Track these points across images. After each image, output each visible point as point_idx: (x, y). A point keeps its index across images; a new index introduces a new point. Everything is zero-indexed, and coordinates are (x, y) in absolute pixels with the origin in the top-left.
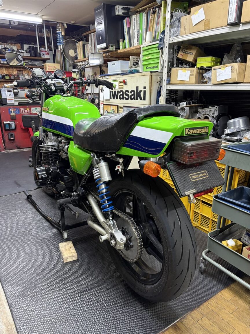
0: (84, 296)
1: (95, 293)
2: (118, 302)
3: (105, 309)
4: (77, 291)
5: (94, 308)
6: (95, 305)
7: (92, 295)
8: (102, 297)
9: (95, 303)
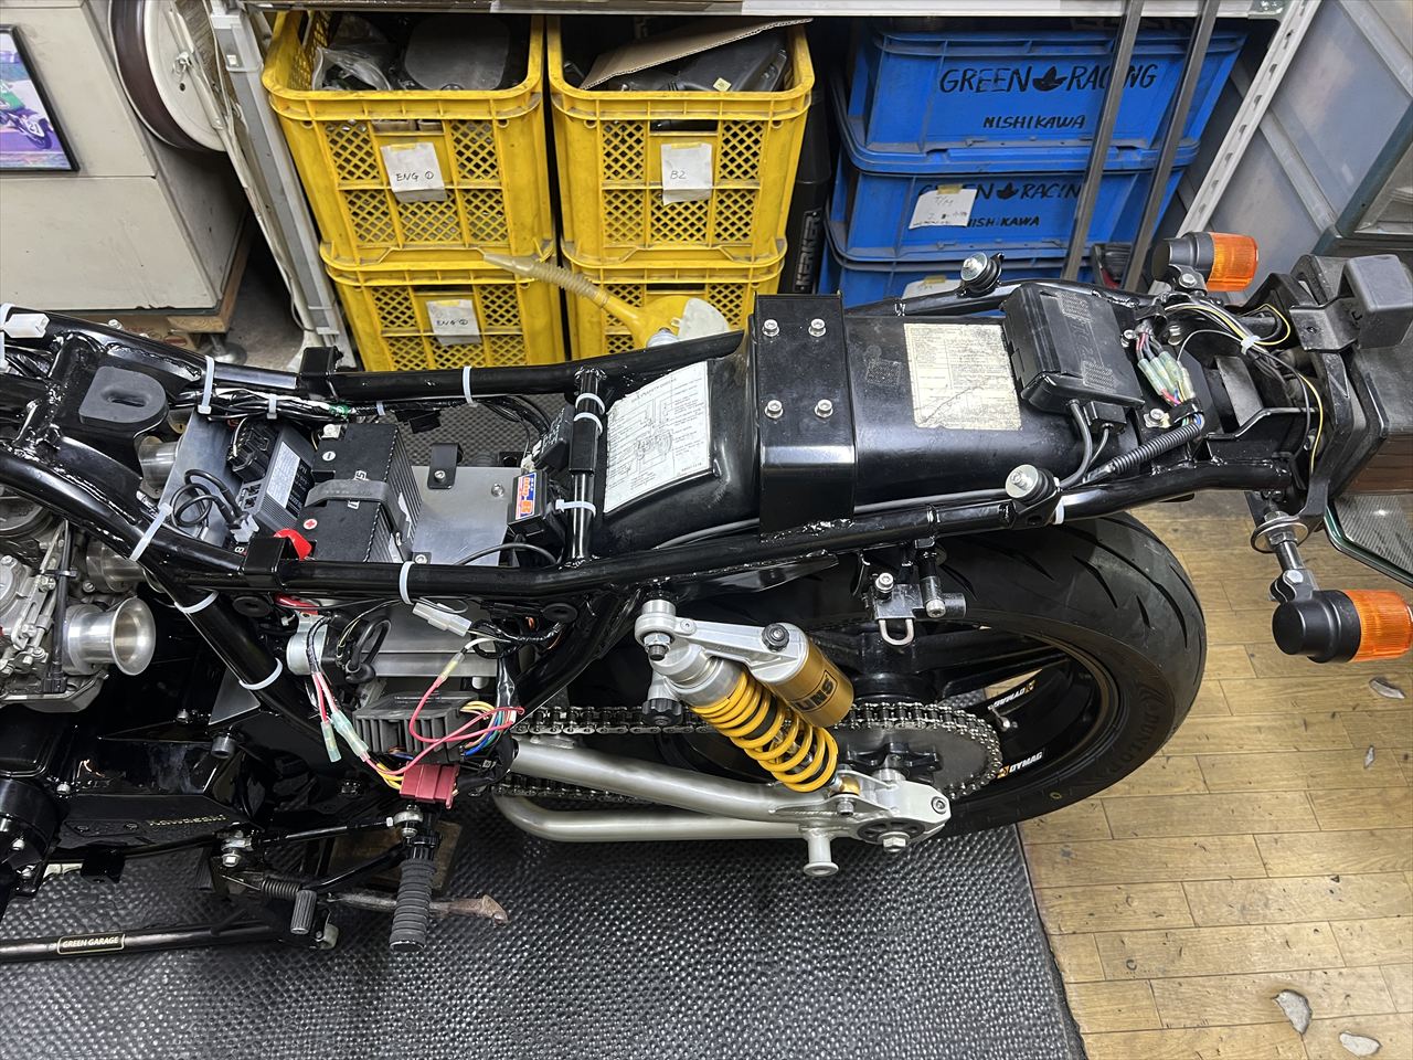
0: (749, 1012)
1: (758, 964)
2: (847, 901)
3: (850, 963)
4: (707, 1026)
5: (828, 1001)
6: (817, 990)
7: (759, 978)
8: (788, 946)
9: (805, 987)
